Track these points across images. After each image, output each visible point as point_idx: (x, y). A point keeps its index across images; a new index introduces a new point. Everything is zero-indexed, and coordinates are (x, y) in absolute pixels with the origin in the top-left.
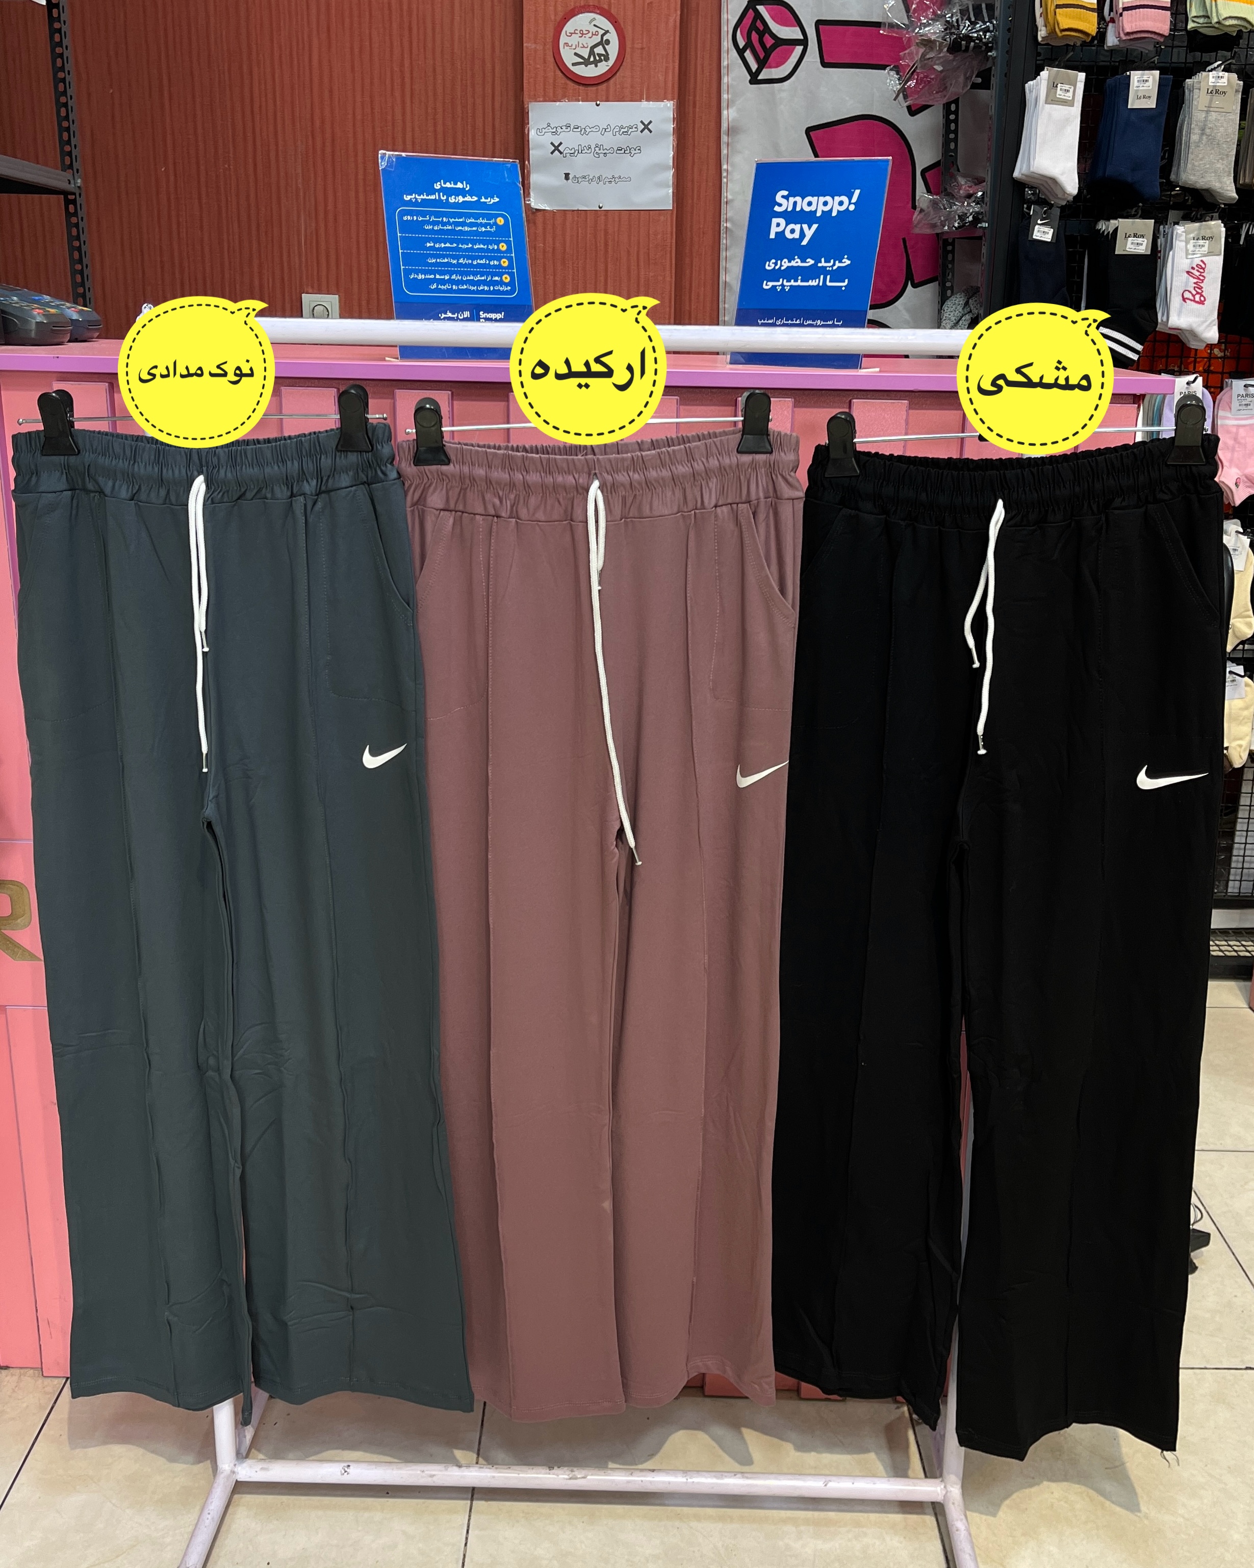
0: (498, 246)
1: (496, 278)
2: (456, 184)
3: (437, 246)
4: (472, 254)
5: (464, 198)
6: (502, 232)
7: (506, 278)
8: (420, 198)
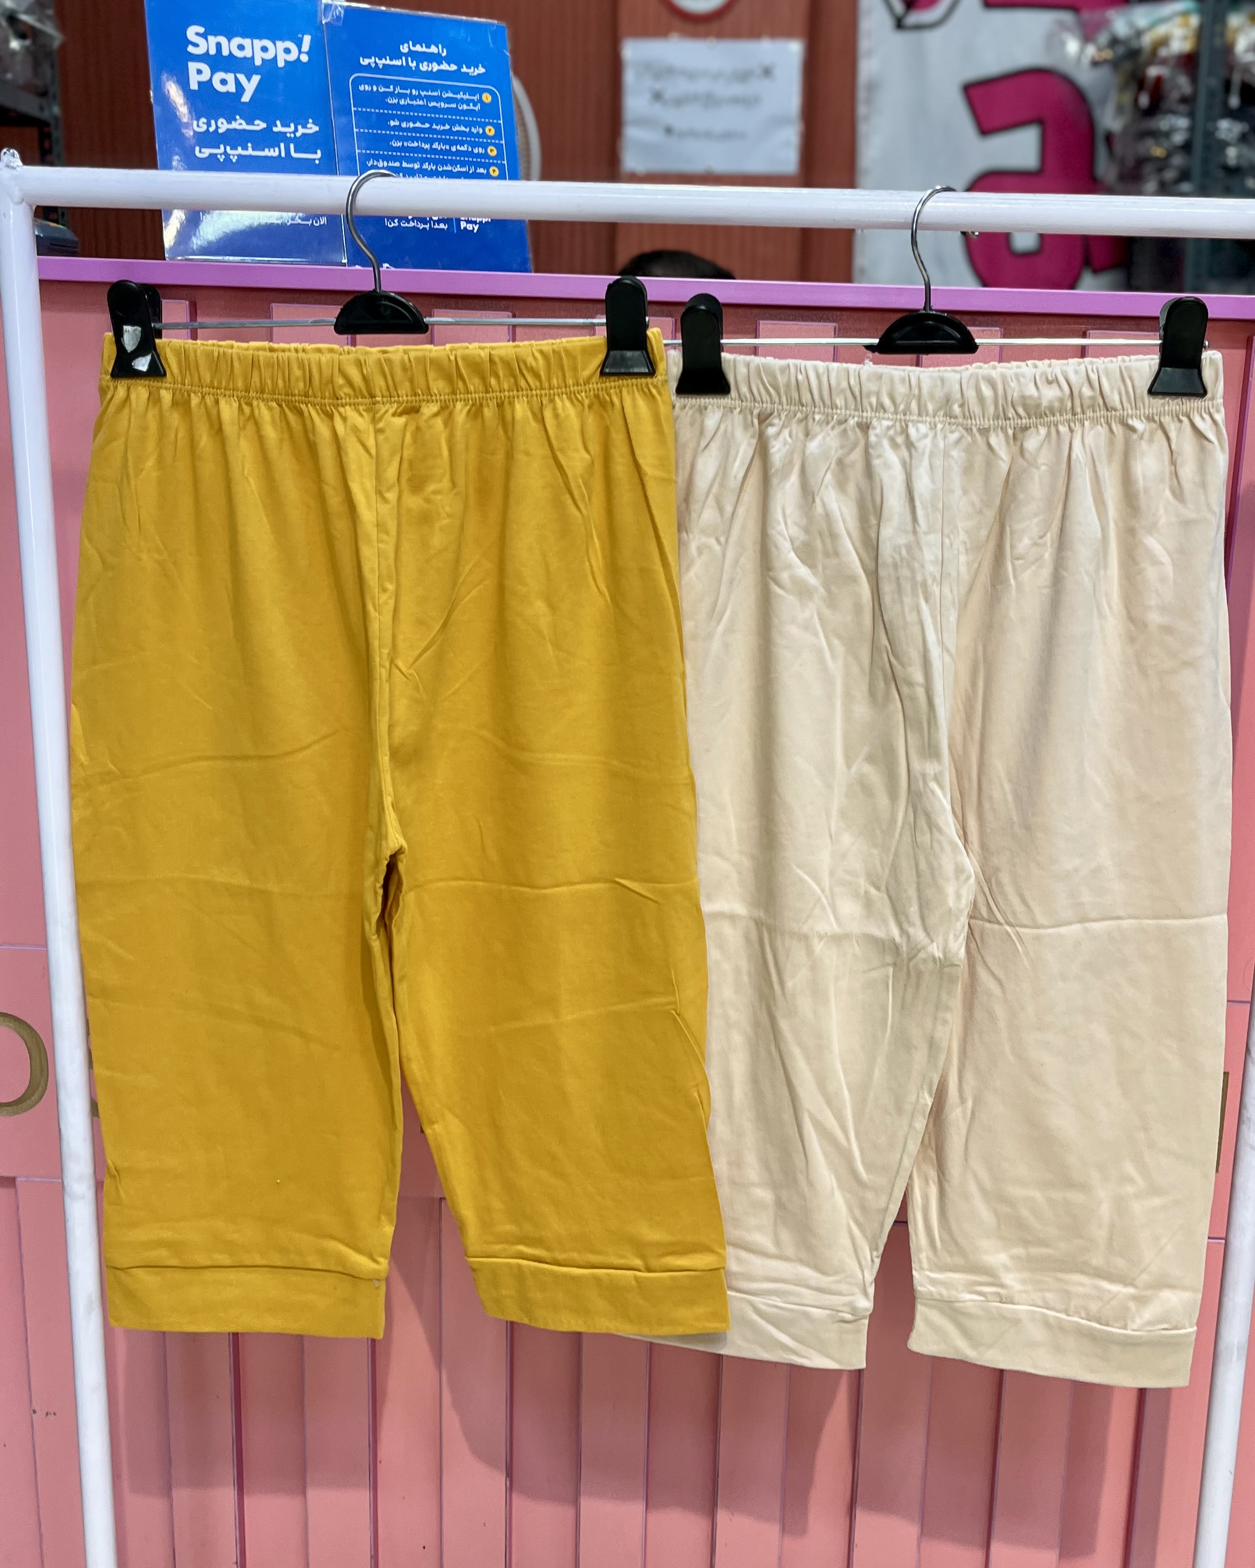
0: (484, 130)
1: (481, 171)
2: (428, 47)
3: (404, 125)
4: (450, 138)
5: (439, 65)
6: (488, 111)
7: (494, 171)
8: (381, 63)
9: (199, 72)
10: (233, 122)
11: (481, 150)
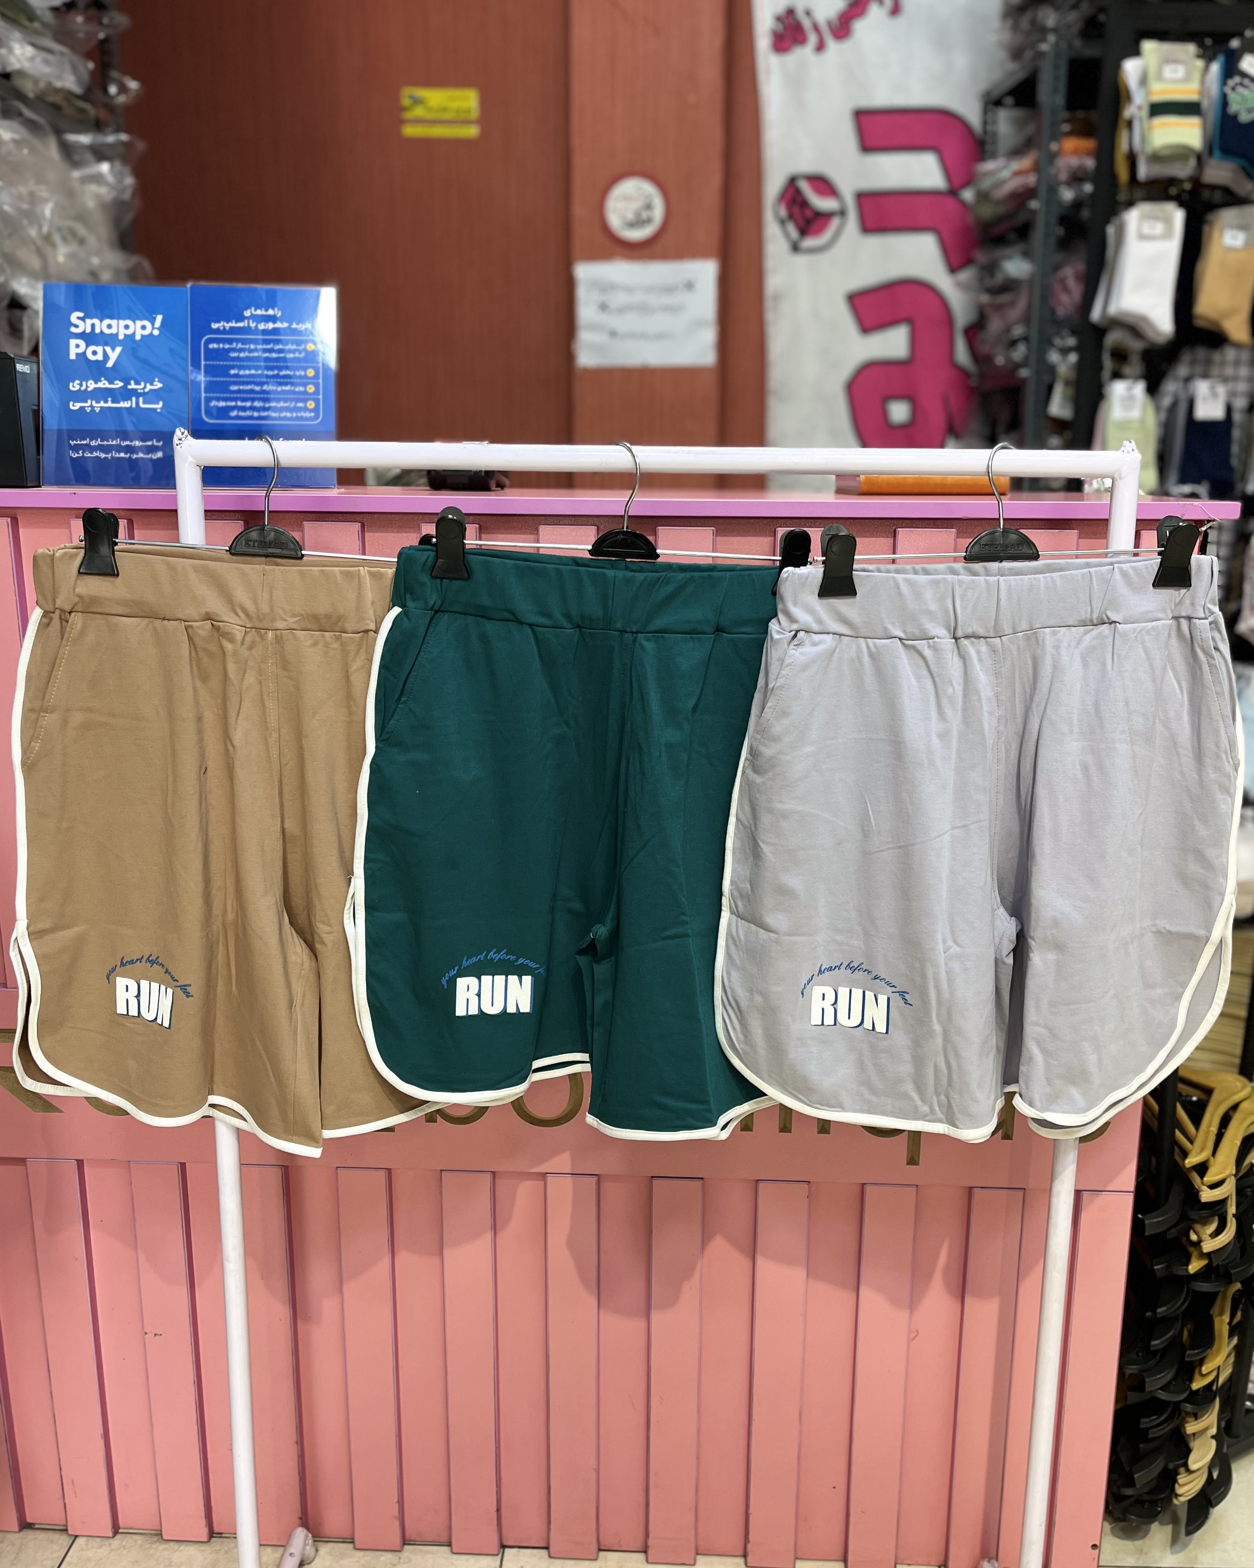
0: (305, 373)
1: (300, 405)
2: (267, 310)
3: (242, 373)
4: (277, 381)
5: (274, 322)
6: (310, 357)
7: (311, 404)
8: (228, 326)
9: (78, 346)
10: (99, 383)
11: (302, 389)
